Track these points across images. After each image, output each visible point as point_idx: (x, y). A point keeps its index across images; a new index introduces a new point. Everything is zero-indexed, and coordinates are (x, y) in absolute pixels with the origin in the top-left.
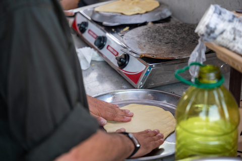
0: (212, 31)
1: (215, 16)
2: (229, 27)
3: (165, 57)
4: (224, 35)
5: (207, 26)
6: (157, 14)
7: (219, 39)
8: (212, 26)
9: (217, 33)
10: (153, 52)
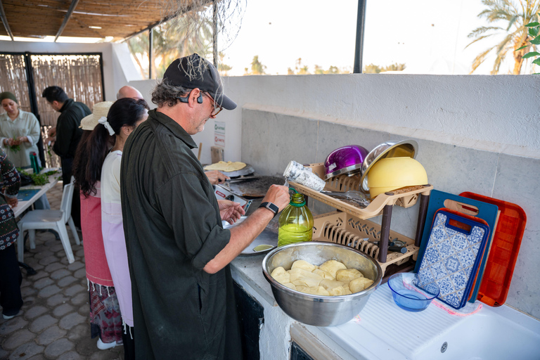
0: (294, 175)
1: (294, 166)
2: (302, 172)
3: (258, 195)
4: (300, 177)
5: (291, 172)
6: (246, 171)
7: (297, 179)
8: (293, 172)
9: (296, 176)
10: (250, 193)
